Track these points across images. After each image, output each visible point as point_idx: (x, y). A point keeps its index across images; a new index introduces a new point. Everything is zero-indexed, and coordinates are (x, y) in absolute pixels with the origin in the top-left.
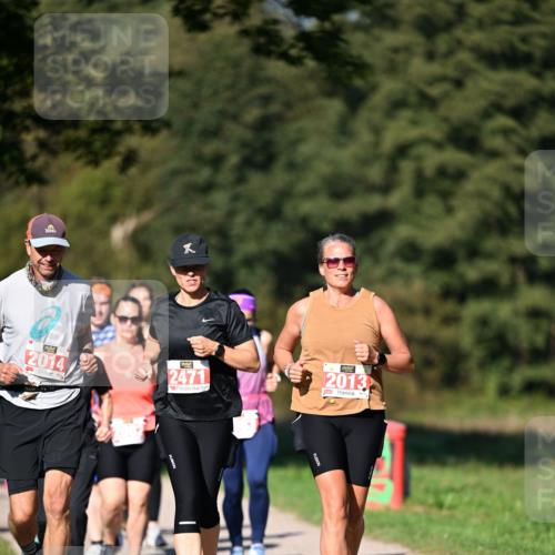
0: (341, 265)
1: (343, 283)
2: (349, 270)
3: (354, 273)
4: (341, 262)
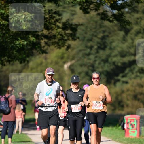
0: (96, 79)
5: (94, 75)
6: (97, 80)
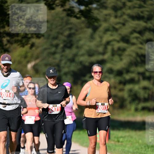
5: (95, 68)
6: (99, 75)
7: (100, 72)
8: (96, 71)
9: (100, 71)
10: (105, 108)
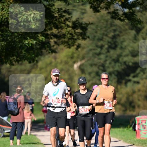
1: (106, 84)
2: (107, 81)
3: (108, 81)
4: (105, 79)
5: (103, 76)
7: (106, 79)
8: (103, 78)
9: (107, 77)
10: (111, 105)
